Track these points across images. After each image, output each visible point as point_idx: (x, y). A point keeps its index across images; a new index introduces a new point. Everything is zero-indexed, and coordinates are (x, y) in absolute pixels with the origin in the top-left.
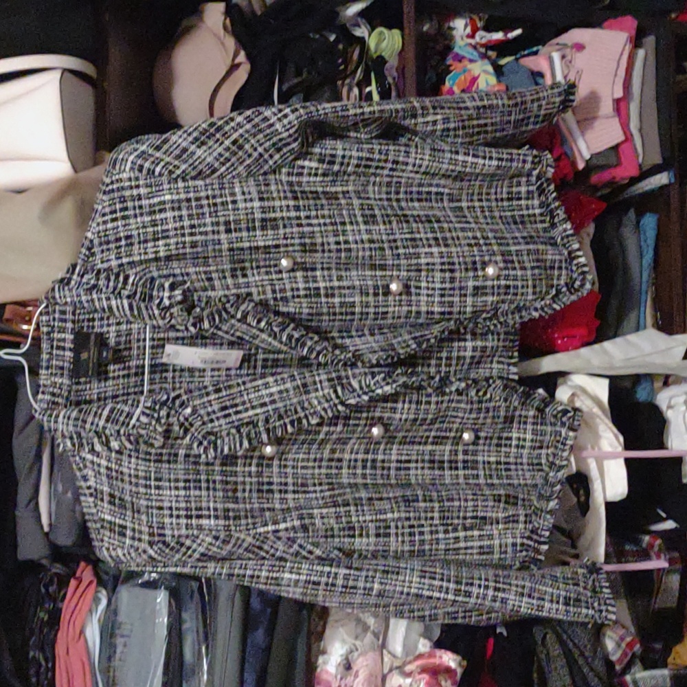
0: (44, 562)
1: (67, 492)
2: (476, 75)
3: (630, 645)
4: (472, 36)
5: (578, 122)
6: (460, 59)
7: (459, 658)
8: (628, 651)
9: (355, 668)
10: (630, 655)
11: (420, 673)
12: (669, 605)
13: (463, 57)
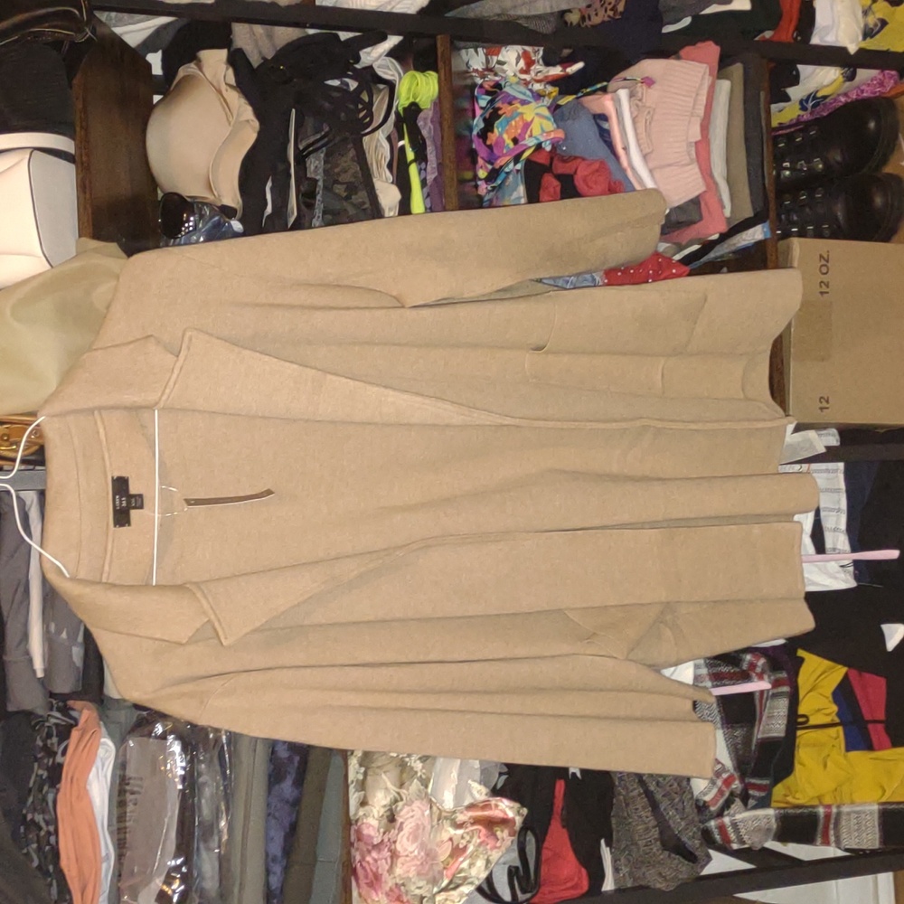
0: (40, 712)
1: (61, 633)
2: (529, 120)
3: (727, 782)
4: (526, 71)
5: (651, 171)
6: (510, 101)
7: (517, 805)
8: (725, 789)
9: (400, 820)
10: (727, 794)
11: (473, 824)
12: (775, 735)
13: (515, 98)
